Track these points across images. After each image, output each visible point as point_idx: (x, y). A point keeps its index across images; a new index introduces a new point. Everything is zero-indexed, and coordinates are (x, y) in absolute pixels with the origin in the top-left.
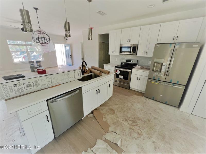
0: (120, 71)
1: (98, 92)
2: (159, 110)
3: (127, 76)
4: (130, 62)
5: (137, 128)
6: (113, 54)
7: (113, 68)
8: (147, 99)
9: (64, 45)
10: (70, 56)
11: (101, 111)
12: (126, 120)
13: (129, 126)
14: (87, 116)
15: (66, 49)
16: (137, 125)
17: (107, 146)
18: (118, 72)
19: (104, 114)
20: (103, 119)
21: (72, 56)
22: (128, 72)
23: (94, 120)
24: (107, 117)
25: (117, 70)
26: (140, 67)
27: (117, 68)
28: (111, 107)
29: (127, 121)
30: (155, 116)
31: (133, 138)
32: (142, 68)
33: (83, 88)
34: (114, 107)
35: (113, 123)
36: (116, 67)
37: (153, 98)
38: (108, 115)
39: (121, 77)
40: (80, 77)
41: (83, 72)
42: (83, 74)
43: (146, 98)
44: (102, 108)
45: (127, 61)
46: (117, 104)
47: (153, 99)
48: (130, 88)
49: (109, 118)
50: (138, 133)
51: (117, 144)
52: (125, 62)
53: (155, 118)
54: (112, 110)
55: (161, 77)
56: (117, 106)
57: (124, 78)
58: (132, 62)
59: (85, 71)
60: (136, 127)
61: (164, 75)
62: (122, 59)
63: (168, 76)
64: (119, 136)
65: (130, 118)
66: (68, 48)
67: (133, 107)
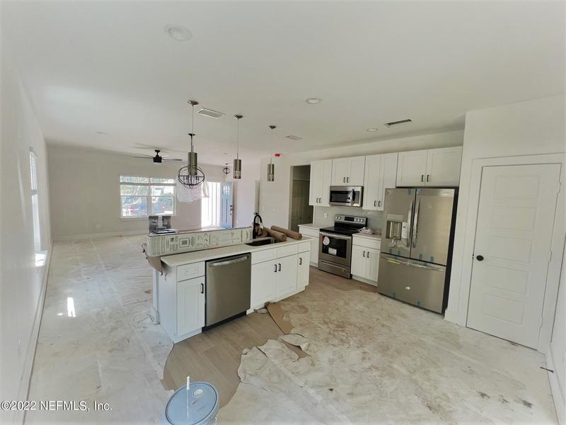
0: (329, 237)
1: (278, 269)
2: (401, 315)
3: (343, 250)
4: (353, 220)
5: (344, 334)
6: (319, 204)
7: (317, 233)
8: (383, 298)
9: (219, 184)
10: (231, 208)
11: (283, 307)
12: (326, 323)
13: (328, 330)
14: (256, 311)
15: (222, 192)
16: (343, 331)
17: (284, 347)
18: (327, 242)
19: (286, 311)
20: (284, 318)
21: (233, 208)
22: (345, 241)
23: (267, 317)
24: (292, 315)
25: (324, 237)
26: (369, 231)
27: (322, 233)
28: (301, 304)
29: (328, 324)
30: (385, 323)
31: (329, 345)
32: (374, 234)
33: (253, 255)
34: (307, 304)
35: (300, 325)
36: (321, 230)
37: (394, 294)
38: (294, 313)
39: (333, 251)
40: (250, 240)
41: (255, 234)
42: (254, 237)
43: (380, 296)
44: (285, 303)
45: (347, 218)
46: (316, 300)
47: (394, 298)
48: (351, 275)
49: (295, 318)
50: (342, 340)
51: (299, 347)
52: (343, 220)
53: (383, 326)
54: (303, 307)
55: (402, 248)
56: (315, 303)
57: (338, 254)
58: (356, 221)
59: (259, 233)
60: (340, 333)
61: (408, 246)
62: (338, 215)
63: (414, 247)
64: (305, 340)
65: (333, 320)
66: (227, 189)
67: (346, 307)
